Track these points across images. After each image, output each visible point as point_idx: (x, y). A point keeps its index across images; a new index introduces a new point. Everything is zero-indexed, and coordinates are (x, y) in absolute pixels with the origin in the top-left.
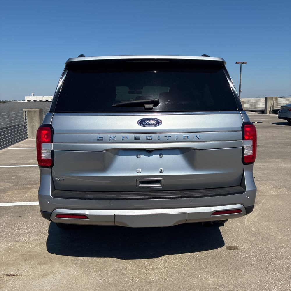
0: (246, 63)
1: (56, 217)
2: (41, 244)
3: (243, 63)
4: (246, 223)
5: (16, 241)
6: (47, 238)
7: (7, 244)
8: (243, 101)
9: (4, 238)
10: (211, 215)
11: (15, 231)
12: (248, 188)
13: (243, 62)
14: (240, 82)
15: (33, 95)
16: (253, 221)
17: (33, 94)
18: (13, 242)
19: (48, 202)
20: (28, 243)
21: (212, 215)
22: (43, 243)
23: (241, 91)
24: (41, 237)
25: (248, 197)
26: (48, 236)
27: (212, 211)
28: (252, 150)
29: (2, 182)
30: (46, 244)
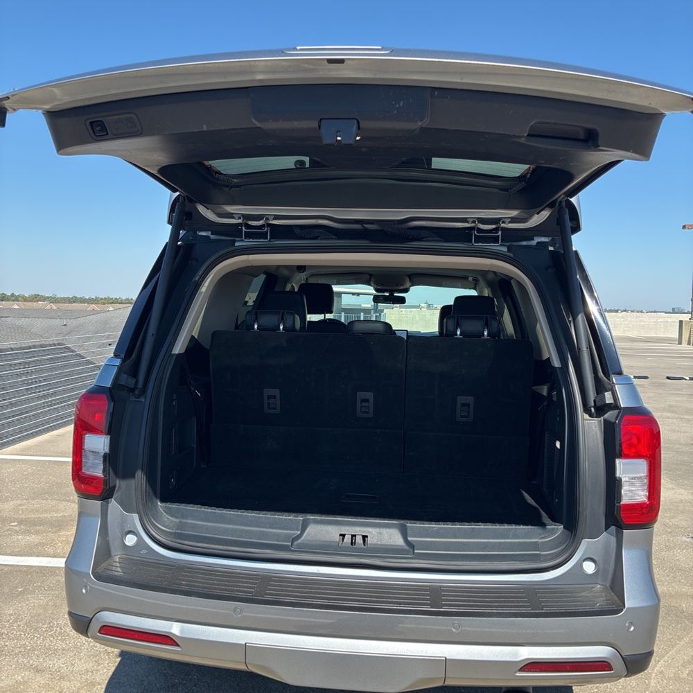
1: (100, 632)
2: (92, 684)
4: (653, 683)
5: (37, 671)
6: (113, 669)
7: (14, 675)
9: (12, 657)
10: (516, 672)
11: (44, 640)
12: (632, 599)
16: (677, 678)
18: (30, 671)
19: (84, 591)
20: (62, 678)
21: (522, 670)
22: (99, 684)
24: (99, 665)
25: (632, 629)
26: (116, 664)
27: (518, 660)
28: (646, 487)
29: (63, 500)
30: (104, 686)
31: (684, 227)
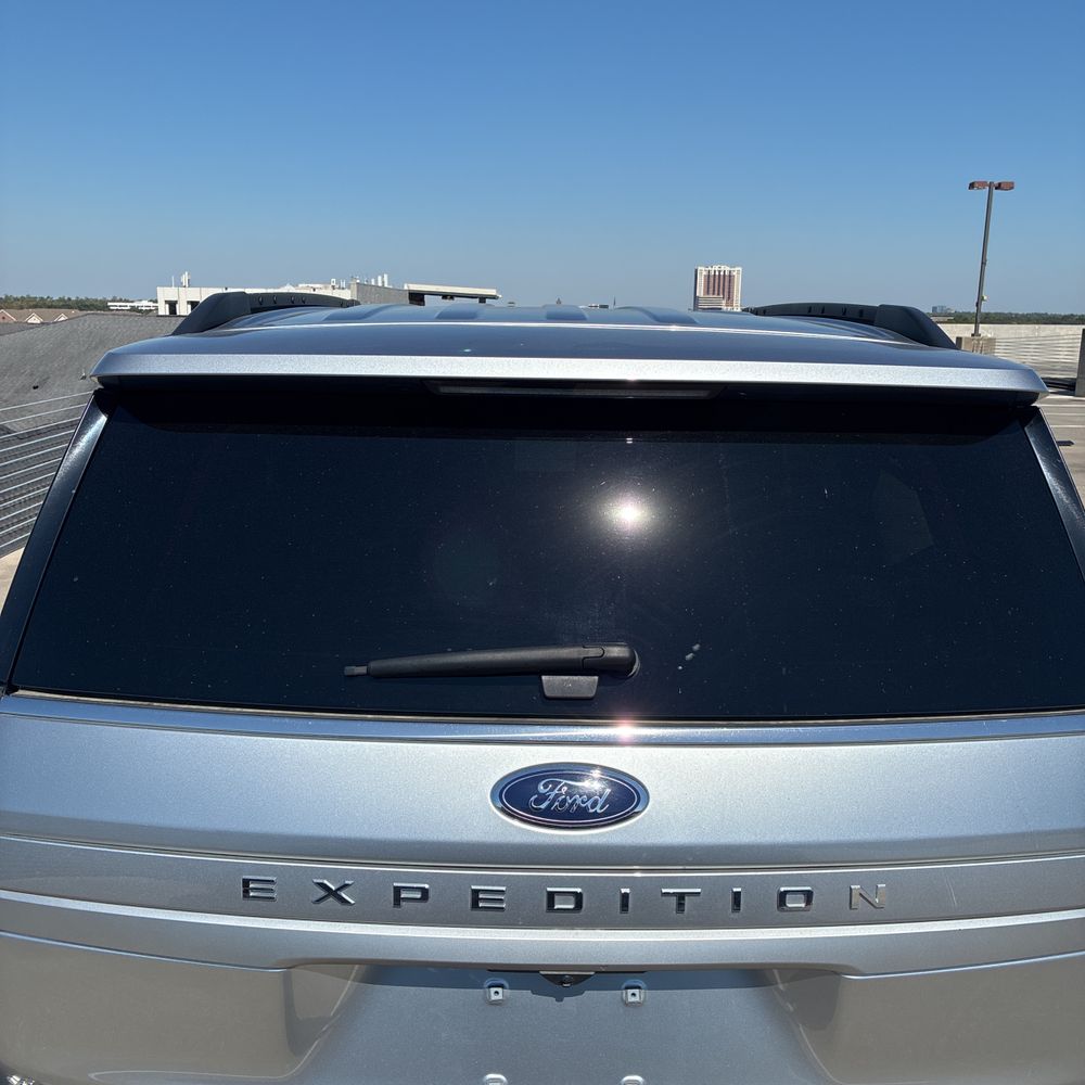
0: (1010, 186)
3: (999, 187)
8: (990, 339)
13: (1000, 184)
14: (983, 263)
15: (185, 282)
17: (185, 278)
23: (983, 299)
31: (972, 186)
